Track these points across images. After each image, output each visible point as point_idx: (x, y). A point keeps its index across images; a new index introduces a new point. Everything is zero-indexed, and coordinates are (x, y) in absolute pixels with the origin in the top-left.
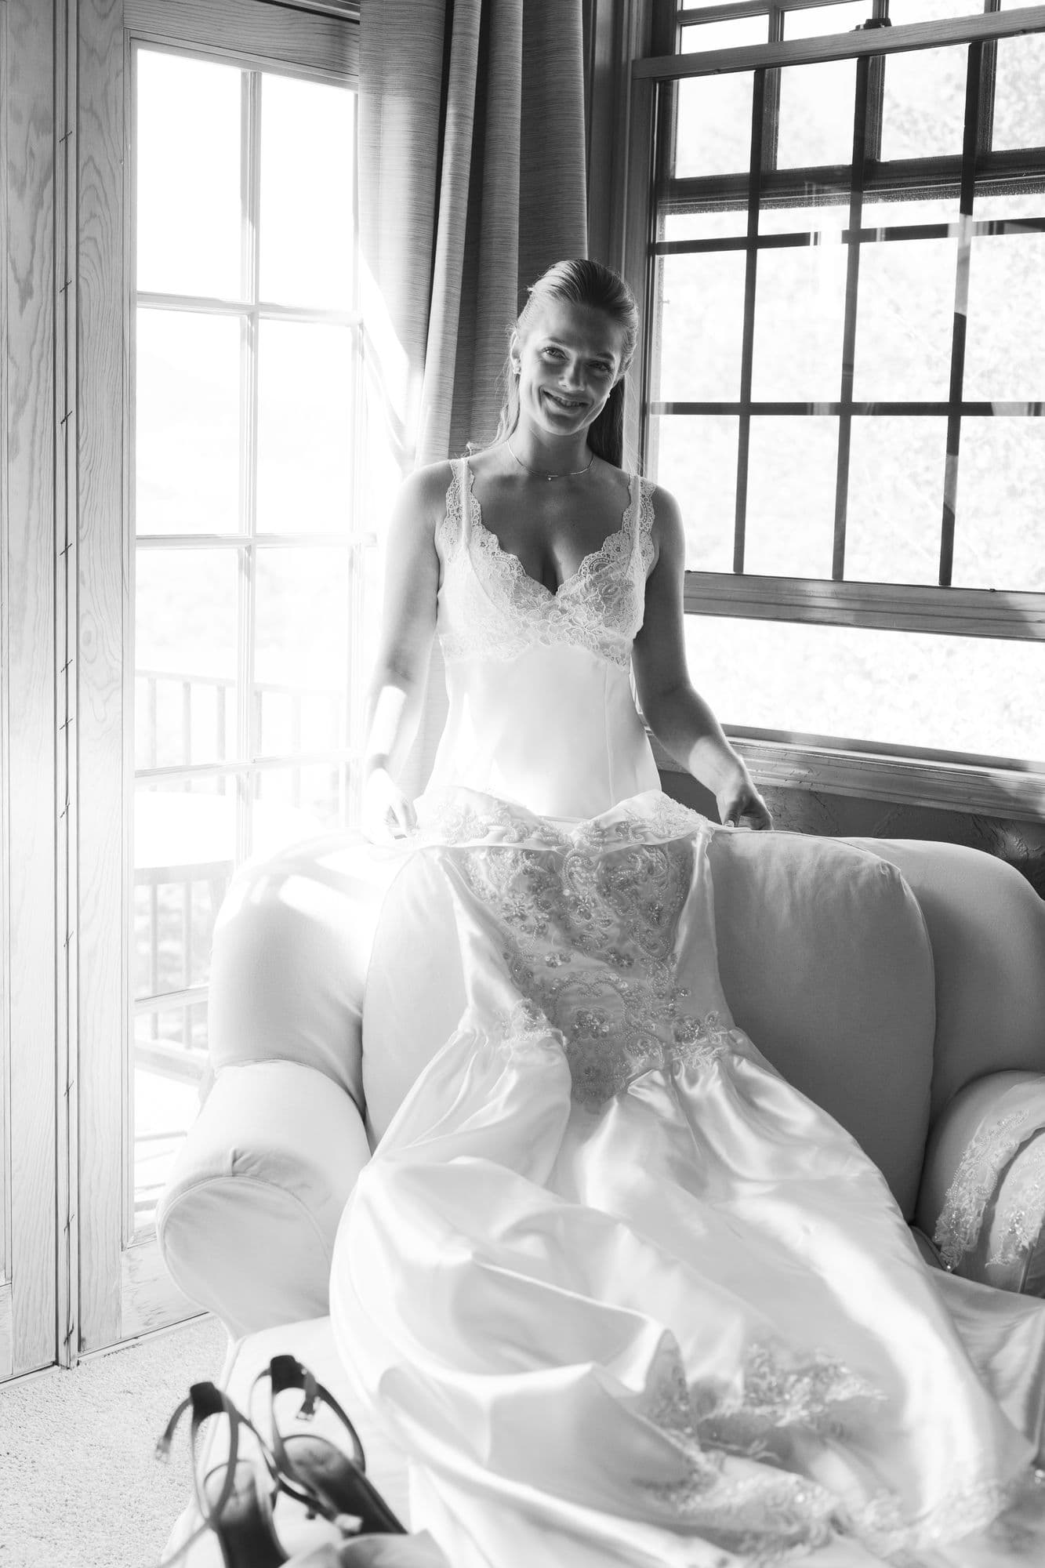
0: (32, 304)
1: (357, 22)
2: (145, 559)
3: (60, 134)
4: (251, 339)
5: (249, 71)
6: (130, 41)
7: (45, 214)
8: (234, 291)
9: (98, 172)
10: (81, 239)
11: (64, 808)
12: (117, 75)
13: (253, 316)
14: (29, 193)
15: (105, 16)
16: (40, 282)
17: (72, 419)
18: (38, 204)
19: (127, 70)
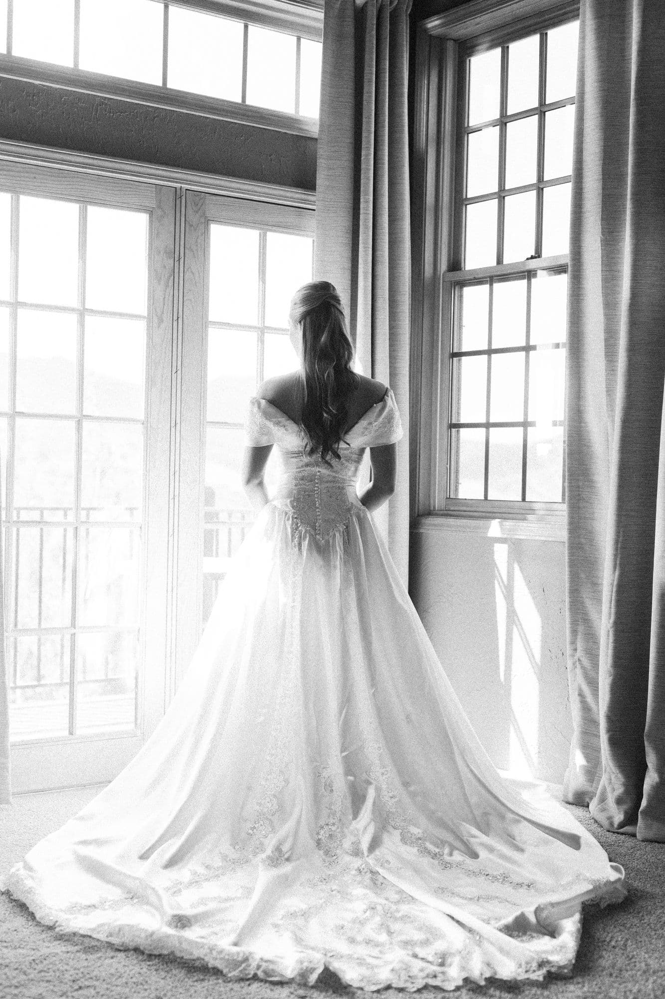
0: (163, 326)
1: (314, 210)
2: (211, 432)
3: (177, 259)
4: (262, 341)
5: (262, 231)
6: (207, 222)
7: (170, 290)
8: (255, 322)
9: (193, 273)
10: (185, 299)
11: (172, 533)
12: (202, 234)
13: (263, 333)
14: (162, 282)
15: (197, 212)
16: (167, 318)
17: (179, 372)
18: (167, 286)
19: (206, 232)
